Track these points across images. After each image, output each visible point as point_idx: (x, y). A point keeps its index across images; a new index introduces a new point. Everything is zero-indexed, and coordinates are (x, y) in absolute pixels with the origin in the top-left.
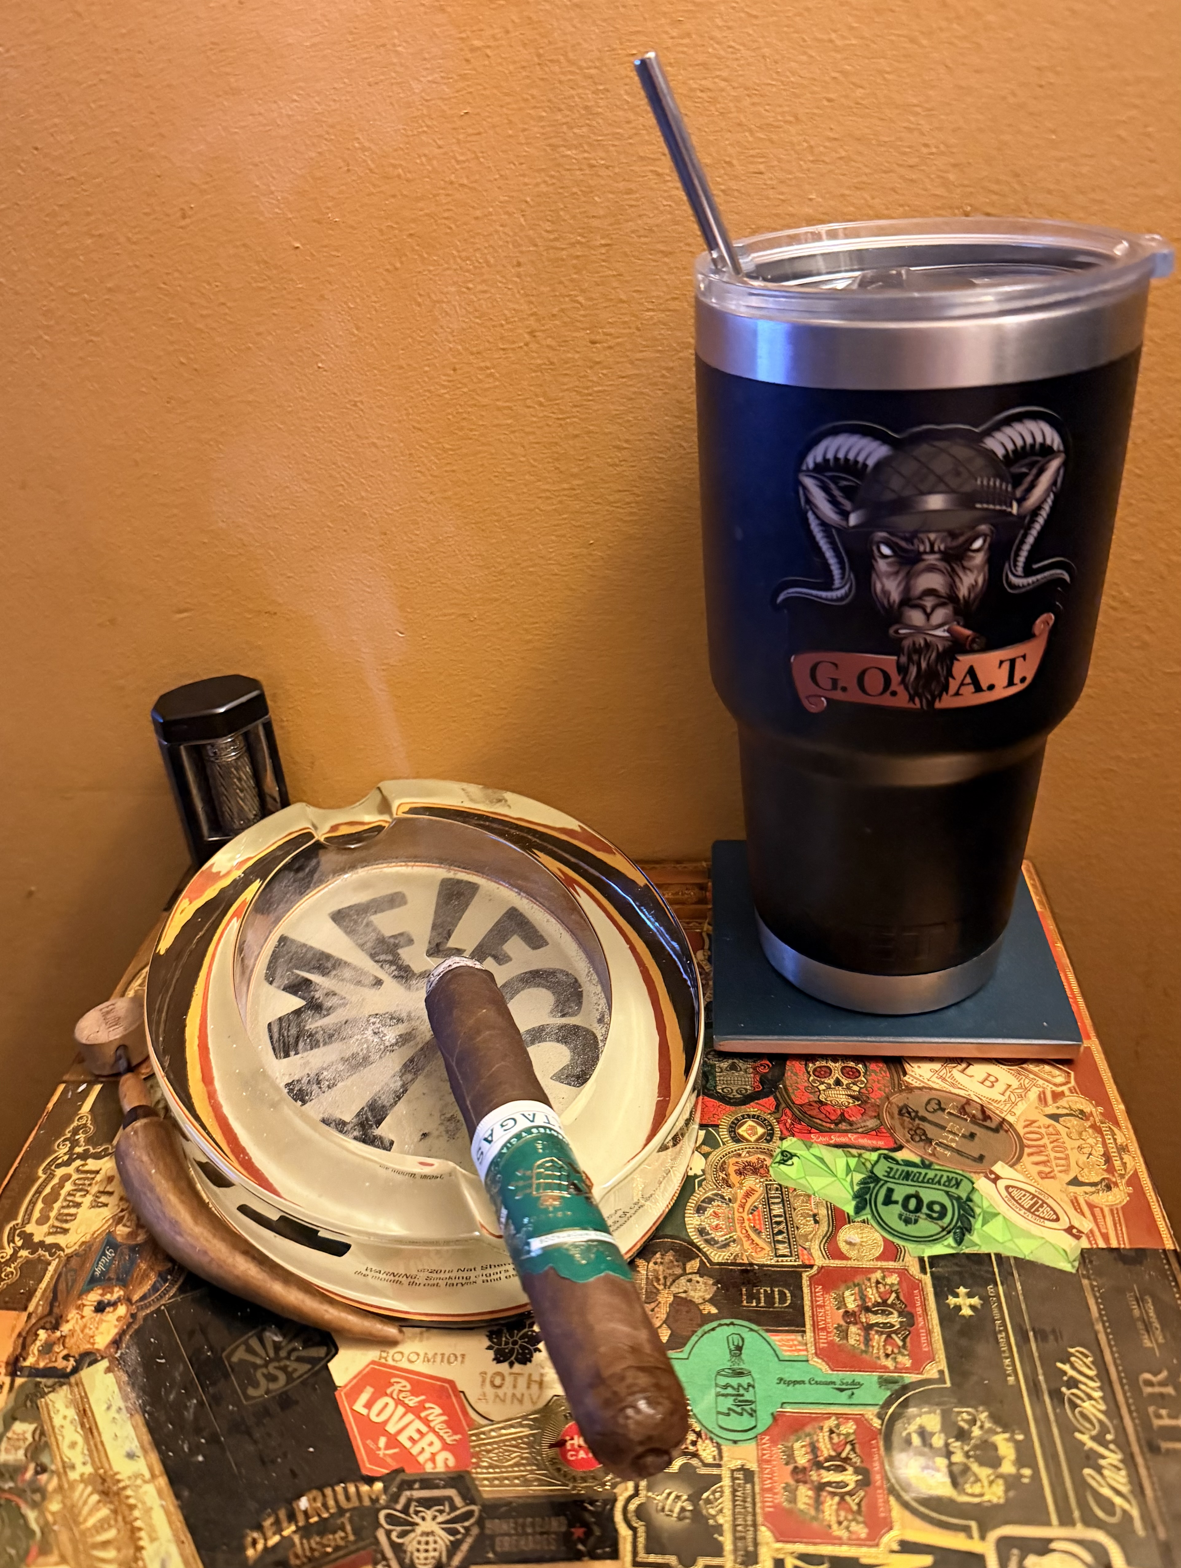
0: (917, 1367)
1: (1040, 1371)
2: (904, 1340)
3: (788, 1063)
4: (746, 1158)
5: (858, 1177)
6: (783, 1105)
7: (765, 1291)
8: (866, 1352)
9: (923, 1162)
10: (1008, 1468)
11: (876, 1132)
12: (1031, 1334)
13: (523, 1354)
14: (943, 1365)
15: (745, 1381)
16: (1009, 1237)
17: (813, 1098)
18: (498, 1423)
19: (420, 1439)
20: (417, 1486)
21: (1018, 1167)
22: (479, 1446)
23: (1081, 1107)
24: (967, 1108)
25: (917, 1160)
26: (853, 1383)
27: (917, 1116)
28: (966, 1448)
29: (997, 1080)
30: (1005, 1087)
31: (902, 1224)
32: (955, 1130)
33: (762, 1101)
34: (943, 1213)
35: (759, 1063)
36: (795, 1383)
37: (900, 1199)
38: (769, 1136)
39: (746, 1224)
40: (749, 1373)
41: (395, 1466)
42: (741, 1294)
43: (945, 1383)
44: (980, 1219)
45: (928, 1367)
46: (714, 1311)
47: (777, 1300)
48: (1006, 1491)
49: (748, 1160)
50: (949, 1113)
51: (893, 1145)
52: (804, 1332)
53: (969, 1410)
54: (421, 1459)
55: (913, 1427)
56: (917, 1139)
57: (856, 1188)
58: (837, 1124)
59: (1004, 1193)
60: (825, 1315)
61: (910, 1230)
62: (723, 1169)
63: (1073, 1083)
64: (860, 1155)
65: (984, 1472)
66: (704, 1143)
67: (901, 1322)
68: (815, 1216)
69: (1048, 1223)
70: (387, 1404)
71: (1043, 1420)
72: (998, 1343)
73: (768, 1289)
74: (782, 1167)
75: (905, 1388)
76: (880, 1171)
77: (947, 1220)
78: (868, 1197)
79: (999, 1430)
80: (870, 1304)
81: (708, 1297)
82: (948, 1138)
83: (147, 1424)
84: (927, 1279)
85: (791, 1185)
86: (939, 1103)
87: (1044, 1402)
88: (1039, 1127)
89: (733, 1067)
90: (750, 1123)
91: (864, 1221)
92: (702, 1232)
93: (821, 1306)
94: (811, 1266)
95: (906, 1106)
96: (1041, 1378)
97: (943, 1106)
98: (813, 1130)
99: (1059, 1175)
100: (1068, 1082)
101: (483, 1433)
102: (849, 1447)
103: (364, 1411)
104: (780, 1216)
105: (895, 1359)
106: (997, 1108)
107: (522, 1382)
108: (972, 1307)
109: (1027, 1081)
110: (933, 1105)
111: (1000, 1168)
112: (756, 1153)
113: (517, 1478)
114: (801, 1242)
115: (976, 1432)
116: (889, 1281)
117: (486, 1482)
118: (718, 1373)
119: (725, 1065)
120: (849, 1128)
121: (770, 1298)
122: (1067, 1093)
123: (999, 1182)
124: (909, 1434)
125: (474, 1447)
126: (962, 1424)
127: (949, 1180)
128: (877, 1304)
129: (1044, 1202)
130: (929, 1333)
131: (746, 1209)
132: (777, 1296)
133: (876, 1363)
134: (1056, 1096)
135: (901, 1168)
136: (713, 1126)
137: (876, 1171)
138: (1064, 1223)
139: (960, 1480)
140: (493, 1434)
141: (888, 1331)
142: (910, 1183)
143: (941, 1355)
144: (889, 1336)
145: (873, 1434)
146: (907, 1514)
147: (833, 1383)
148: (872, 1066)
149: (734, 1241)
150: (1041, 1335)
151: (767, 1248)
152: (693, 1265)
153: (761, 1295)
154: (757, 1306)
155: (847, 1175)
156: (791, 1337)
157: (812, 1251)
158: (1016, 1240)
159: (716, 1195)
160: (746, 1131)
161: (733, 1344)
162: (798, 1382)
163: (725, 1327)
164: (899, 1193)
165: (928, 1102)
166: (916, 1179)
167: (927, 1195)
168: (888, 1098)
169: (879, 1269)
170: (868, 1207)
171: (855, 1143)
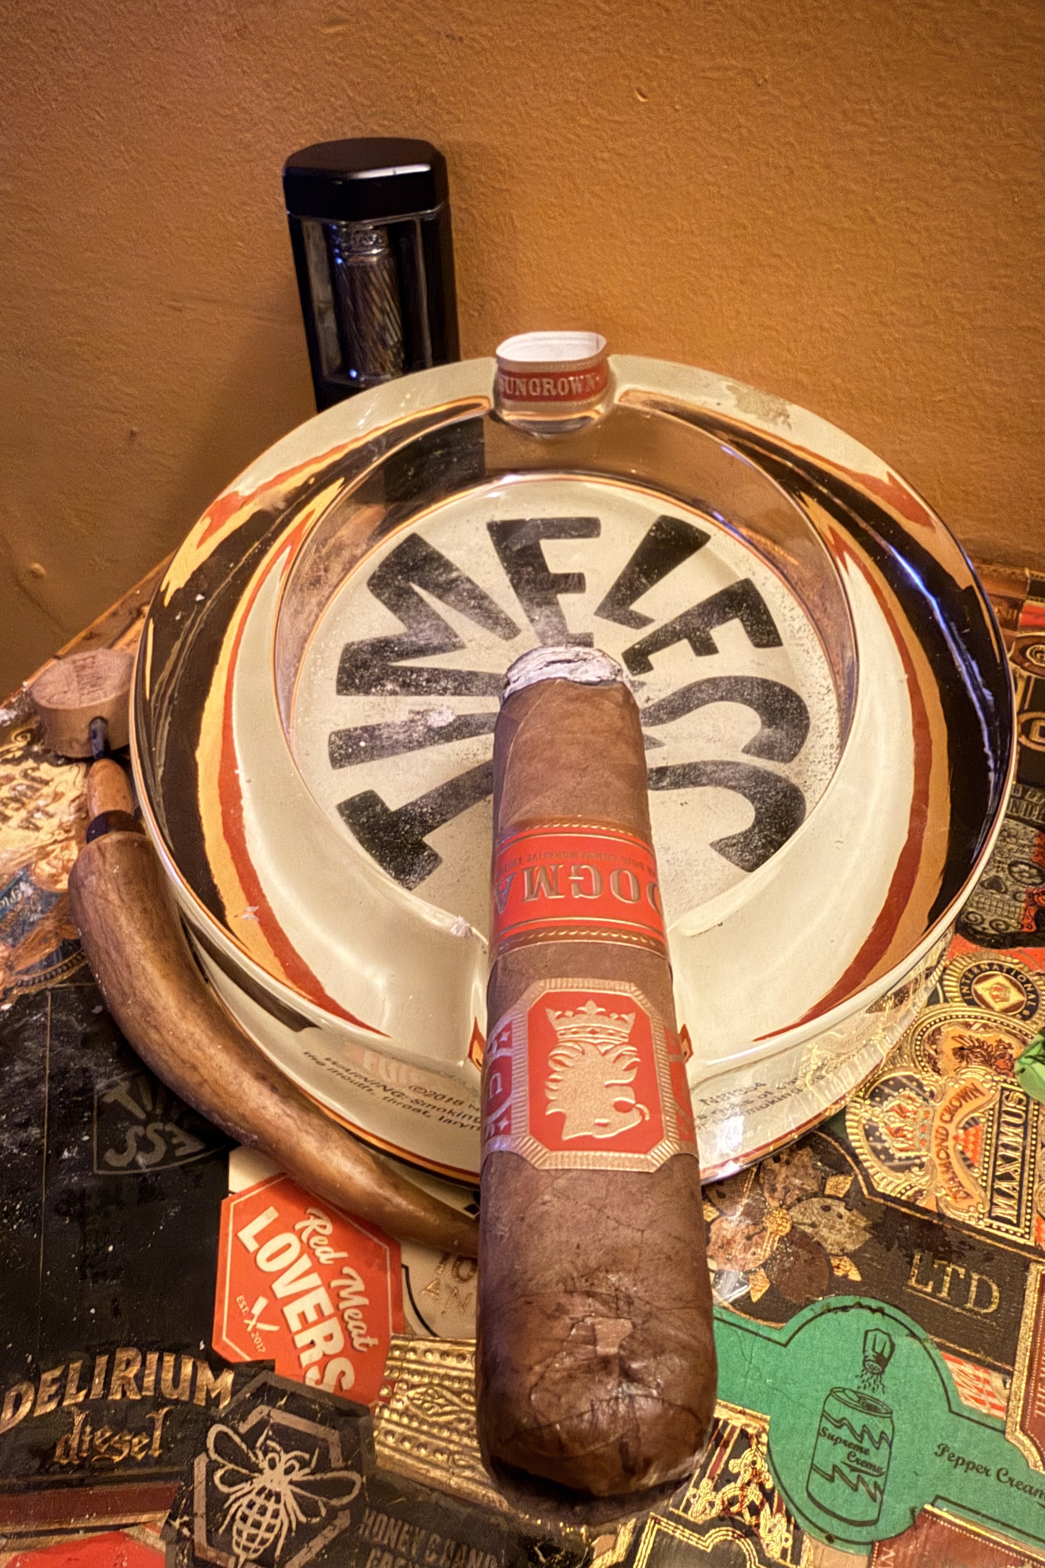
19: (314, 1324)
20: (283, 1402)
22: (402, 1370)
33: (1030, 951)
35: (1040, 889)
38: (1028, 1011)
41: (263, 1353)
42: (910, 1263)
46: (855, 1276)
47: (973, 1295)
52: (1011, 1374)
54: (305, 1358)
70: (289, 1246)
73: (962, 1271)
74: (1038, 1066)
81: (850, 1247)
89: (995, 885)
92: (870, 1132)
103: (252, 1246)
114: (1040, 1206)
121: (960, 1287)
125: (393, 1369)
132: (973, 1289)
152: (839, 1184)
153: (947, 1279)
154: (933, 1295)
156: (984, 1374)
159: (910, 1079)
160: (990, 989)
161: (873, 1349)
162: (976, 1468)
163: (867, 1313)
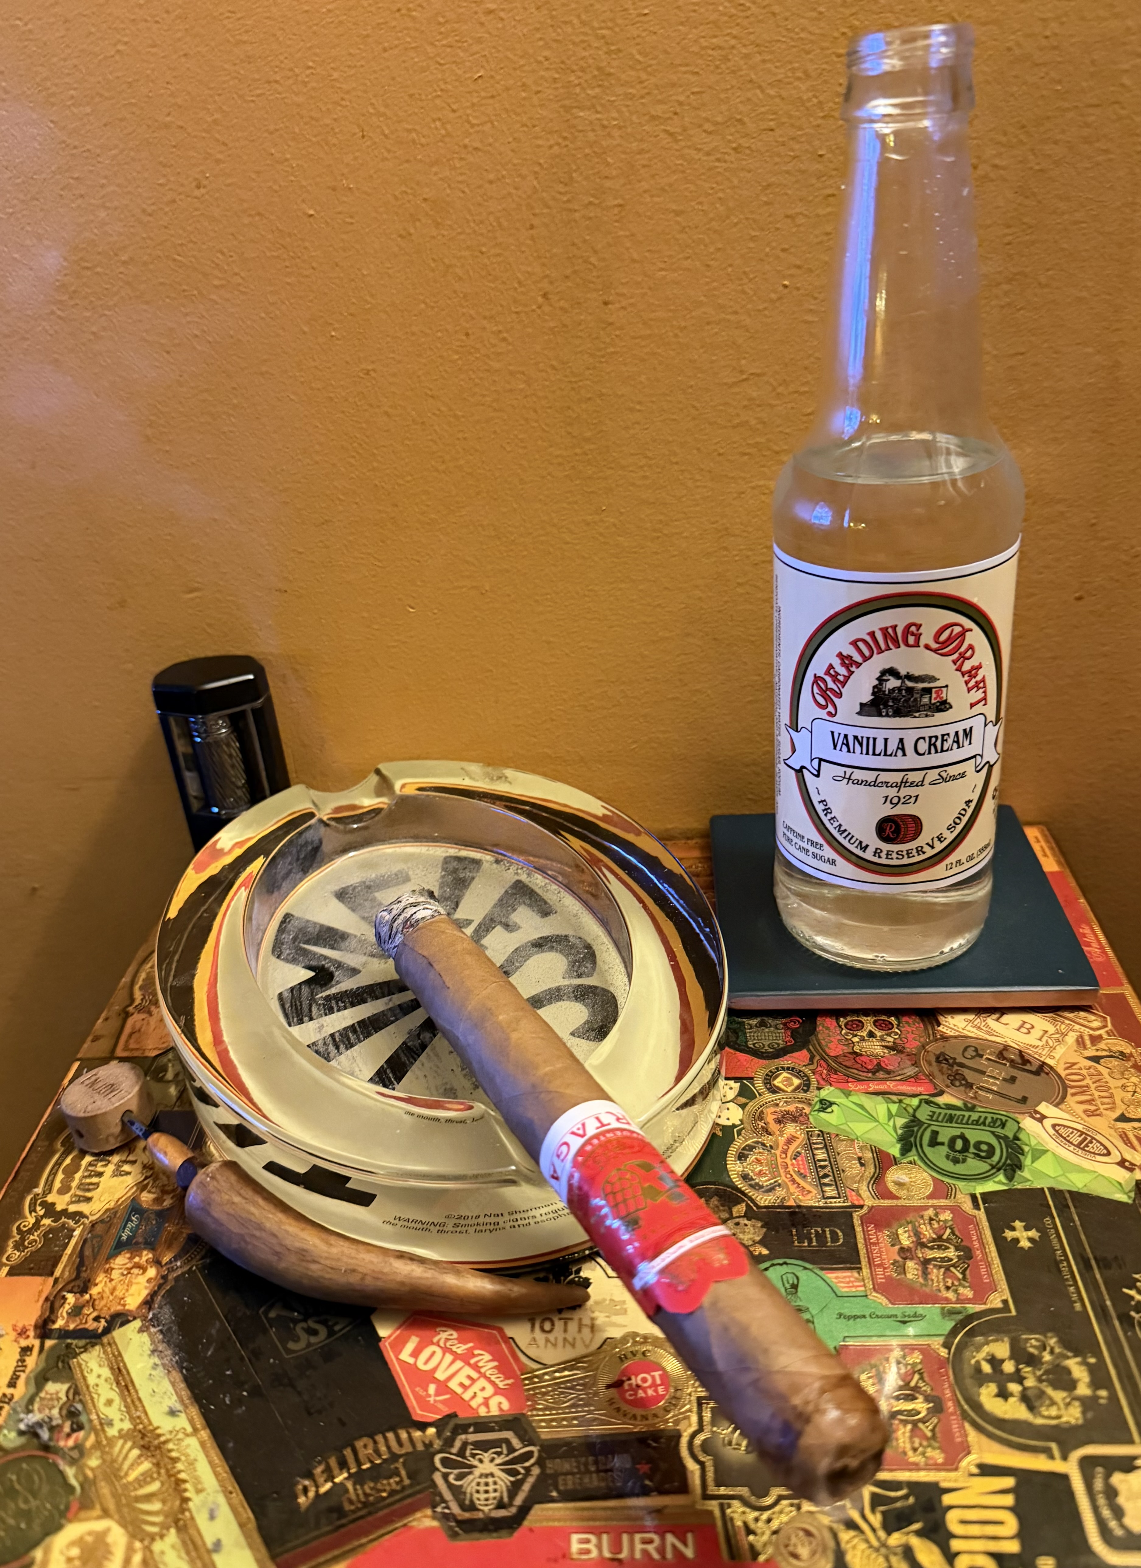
0: (980, 1298)
1: (1106, 1297)
2: (963, 1273)
3: (819, 1018)
4: (783, 1107)
5: (901, 1122)
6: (818, 1058)
7: (816, 1231)
8: (926, 1285)
9: (965, 1105)
10: (1083, 1390)
11: (916, 1078)
12: (1093, 1263)
14: (1007, 1295)
16: (1061, 1173)
17: (847, 1050)
18: (552, 1366)
19: (470, 1386)
20: (471, 1429)
21: (1062, 1106)
22: (533, 1389)
23: (1121, 1049)
24: (1005, 1054)
25: (959, 1103)
26: (915, 1315)
27: (955, 1063)
28: (1039, 1373)
29: (1033, 1027)
30: (1041, 1033)
31: (951, 1164)
32: (994, 1075)
33: (795, 1054)
34: (991, 1151)
35: (788, 1020)
36: (855, 1317)
37: (946, 1141)
38: (806, 1086)
39: (790, 1168)
40: (807, 1309)
41: (446, 1411)
42: (792, 1235)
43: (1010, 1311)
44: (1030, 1156)
45: (991, 1298)
46: (765, 1252)
47: (829, 1239)
48: (1084, 1413)
49: (787, 1109)
50: (988, 1059)
51: (933, 1091)
52: (861, 1268)
53: (1037, 1336)
54: (474, 1404)
55: (981, 1355)
56: (957, 1083)
57: (900, 1132)
58: (874, 1073)
59: (1052, 1132)
60: (880, 1252)
61: (959, 1169)
62: (761, 1118)
63: (1110, 1026)
65: (1059, 1396)
66: (740, 1094)
67: (959, 1256)
68: (860, 1159)
69: (1099, 1158)
70: (434, 1353)
71: (1114, 1343)
72: (1060, 1271)
73: (819, 1229)
74: (822, 1114)
75: (971, 1318)
76: (923, 1114)
77: (996, 1158)
78: (912, 1139)
79: (1070, 1354)
80: (924, 1240)
81: (758, 1239)
82: (989, 1082)
83: (186, 1379)
84: (981, 1215)
85: (833, 1131)
86: (976, 1050)
87: (1114, 1326)
88: (1080, 1069)
89: (763, 1024)
90: (785, 1074)
91: (910, 1163)
92: (745, 1177)
93: (874, 1244)
94: (861, 1207)
95: (942, 1054)
96: (1108, 1303)
97: (980, 1052)
98: (851, 1080)
99: (1104, 1112)
100: (1105, 1026)
101: (536, 1376)
102: (917, 1377)
103: (411, 1360)
104: (825, 1160)
105: (956, 1291)
106: (1036, 1053)
107: (573, 1326)
108: (1031, 1240)
109: (1063, 1026)
110: (970, 1052)
111: (1044, 1108)
112: (795, 1102)
113: (575, 1418)
114: (848, 1183)
115: (1047, 1357)
117: (543, 1424)
119: (754, 1022)
120: (887, 1076)
121: (821, 1237)
122: (1105, 1036)
123: (1045, 1121)
124: (978, 1362)
125: (529, 1390)
126: (1031, 1350)
127: (994, 1121)
128: (934, 1240)
129: (1093, 1138)
130: (989, 1265)
131: (789, 1155)
132: (828, 1236)
133: (937, 1296)
134: (1095, 1040)
135: (943, 1112)
136: (747, 1078)
137: (918, 1115)
138: (1116, 1156)
139: (1037, 1404)
140: (547, 1377)
141: (946, 1265)
142: (954, 1124)
143: (1003, 1285)
144: (947, 1269)
145: (943, 1363)
146: (984, 1440)
147: (896, 1316)
148: (904, 1019)
149: (779, 1185)
150: (1103, 1264)
151: (814, 1192)
152: (740, 1209)
153: (813, 1235)
154: (809, 1246)
155: (889, 1119)
156: (848, 1273)
157: (861, 1192)
158: (1068, 1175)
159: (757, 1142)
160: (782, 1082)
161: (788, 1282)
162: (858, 1317)
163: (778, 1267)
164: (945, 1134)
165: (965, 1049)
166: (960, 1121)
167: (974, 1136)
168: (923, 1047)
169: (932, 1206)
170: (914, 1149)
171: (895, 1090)
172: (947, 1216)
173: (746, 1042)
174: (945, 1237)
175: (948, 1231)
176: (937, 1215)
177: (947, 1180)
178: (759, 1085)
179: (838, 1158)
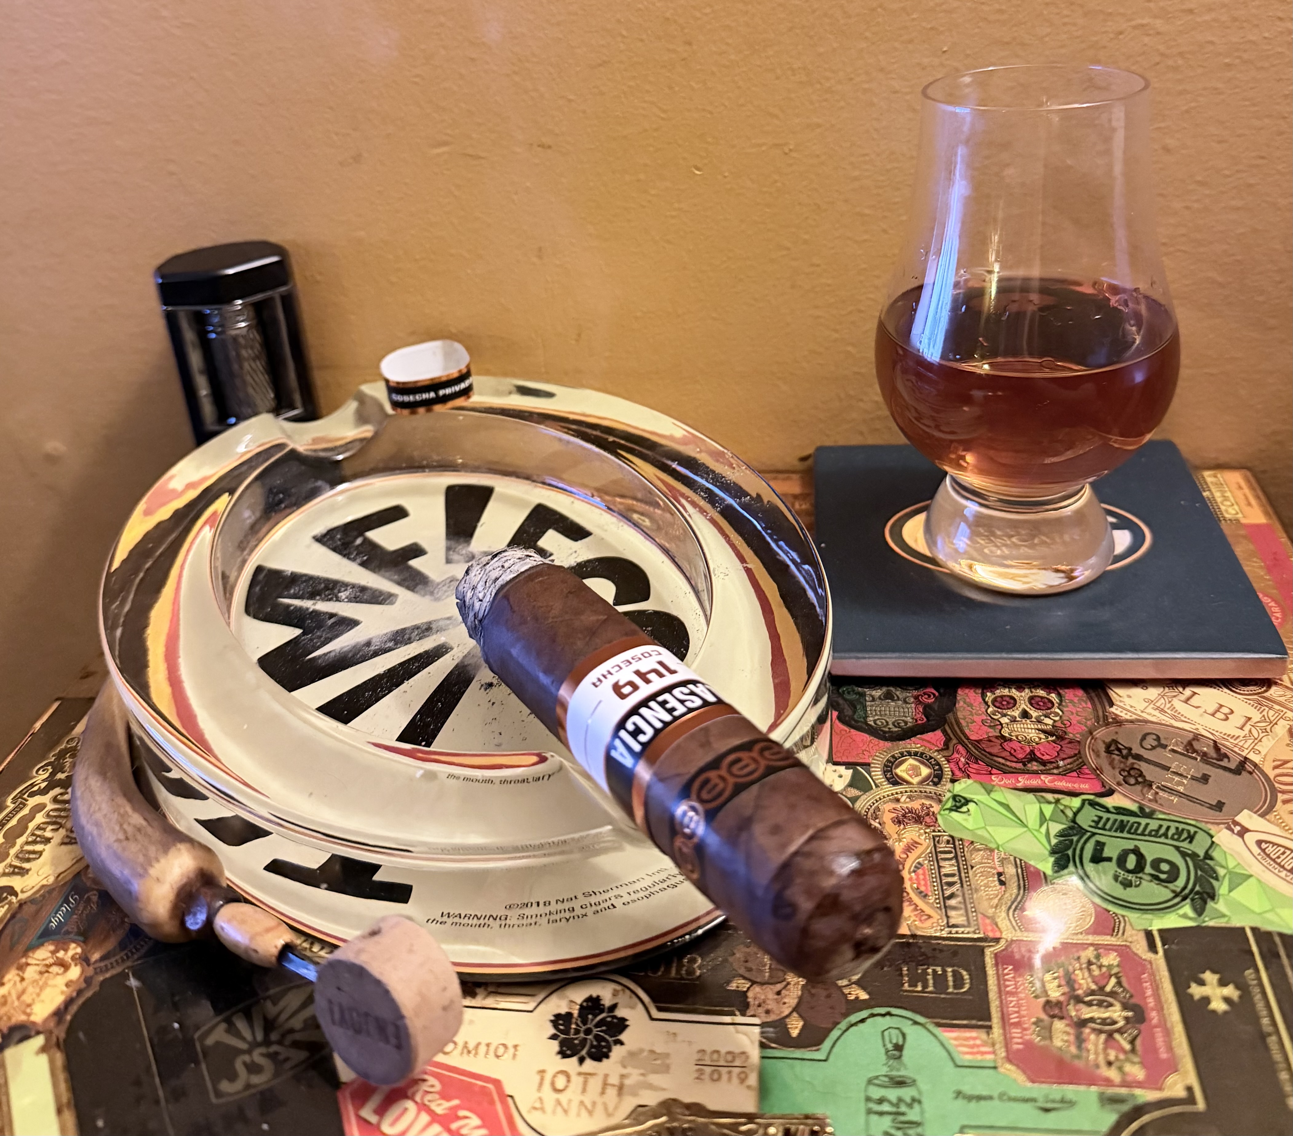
0: (1153, 1082)
2: (1132, 1042)
3: (960, 691)
4: (906, 803)
5: (1056, 828)
6: (955, 741)
7: (934, 972)
8: (1078, 1057)
9: (1141, 809)
13: (599, 1047)
14: (1193, 1080)
15: (906, 1093)
16: (1268, 907)
17: (993, 733)
21: (1270, 816)
24: (1196, 745)
25: (1134, 807)
26: (1062, 1101)
27: (1130, 754)
29: (1232, 712)
30: (1243, 720)
31: (1119, 887)
32: (1181, 771)
33: (926, 736)
34: (1174, 873)
35: (921, 692)
36: (979, 1098)
37: (1115, 856)
38: (937, 778)
39: (907, 884)
40: (913, 1082)
42: (901, 975)
43: (1196, 1104)
44: (1226, 883)
45: (1170, 1081)
46: (864, 996)
47: (951, 983)
49: (910, 806)
50: (1173, 751)
51: (1100, 790)
52: (990, 1027)
56: (1132, 781)
57: (1054, 841)
59: (1256, 850)
60: (1019, 1006)
61: (1130, 894)
62: (875, 816)
64: (1057, 801)
66: (851, 785)
67: (1127, 1019)
68: (1000, 874)
70: (406, 1109)
72: (1267, 1048)
73: (939, 970)
74: (954, 814)
75: (1140, 1110)
76: (1086, 820)
77: (1180, 882)
78: (1070, 852)
80: (1080, 992)
82: (1174, 782)
84: (1159, 960)
85: (967, 837)
86: (1158, 738)
89: (889, 696)
91: (1066, 883)
93: (1011, 994)
94: (997, 940)
95: (1115, 742)
97: (1163, 742)
98: (994, 771)
103: (373, 1119)
104: (953, 875)
105: (1122, 1068)
106: (1236, 746)
107: (595, 1084)
108: (1227, 1000)
109: (1271, 713)
110: (1150, 741)
111: (1246, 818)
112: (920, 798)
114: (982, 908)
116: (1105, 961)
118: (870, 1082)
119: (877, 693)
120: (1042, 768)
121: (940, 980)
123: (1247, 836)
127: (1179, 832)
128: (1092, 993)
130: (1168, 1033)
131: (907, 865)
132: (950, 979)
133: (1094, 1074)
135: (1113, 817)
136: (862, 765)
137: (1080, 820)
141: (1108, 1030)
142: (1125, 835)
143: (1188, 1064)
144: (1110, 1035)
147: (1033, 1100)
151: (936, 915)
153: (930, 977)
154: (923, 991)
155: (1041, 825)
156: (974, 1033)
157: (999, 921)
158: (1278, 911)
160: (906, 771)
161: (891, 1042)
162: (983, 1098)
163: (879, 1019)
164: (1113, 848)
165: (1144, 738)
166: (1133, 830)
167: (1151, 851)
168: (1091, 733)
169: (1092, 945)
170: (1071, 864)
171: (1050, 785)
172: (1111, 959)
173: (867, 717)
174: (1108, 989)
175: (1113, 981)
176: (1098, 957)
177: (1112, 908)
178: (878, 774)
179: (971, 872)
